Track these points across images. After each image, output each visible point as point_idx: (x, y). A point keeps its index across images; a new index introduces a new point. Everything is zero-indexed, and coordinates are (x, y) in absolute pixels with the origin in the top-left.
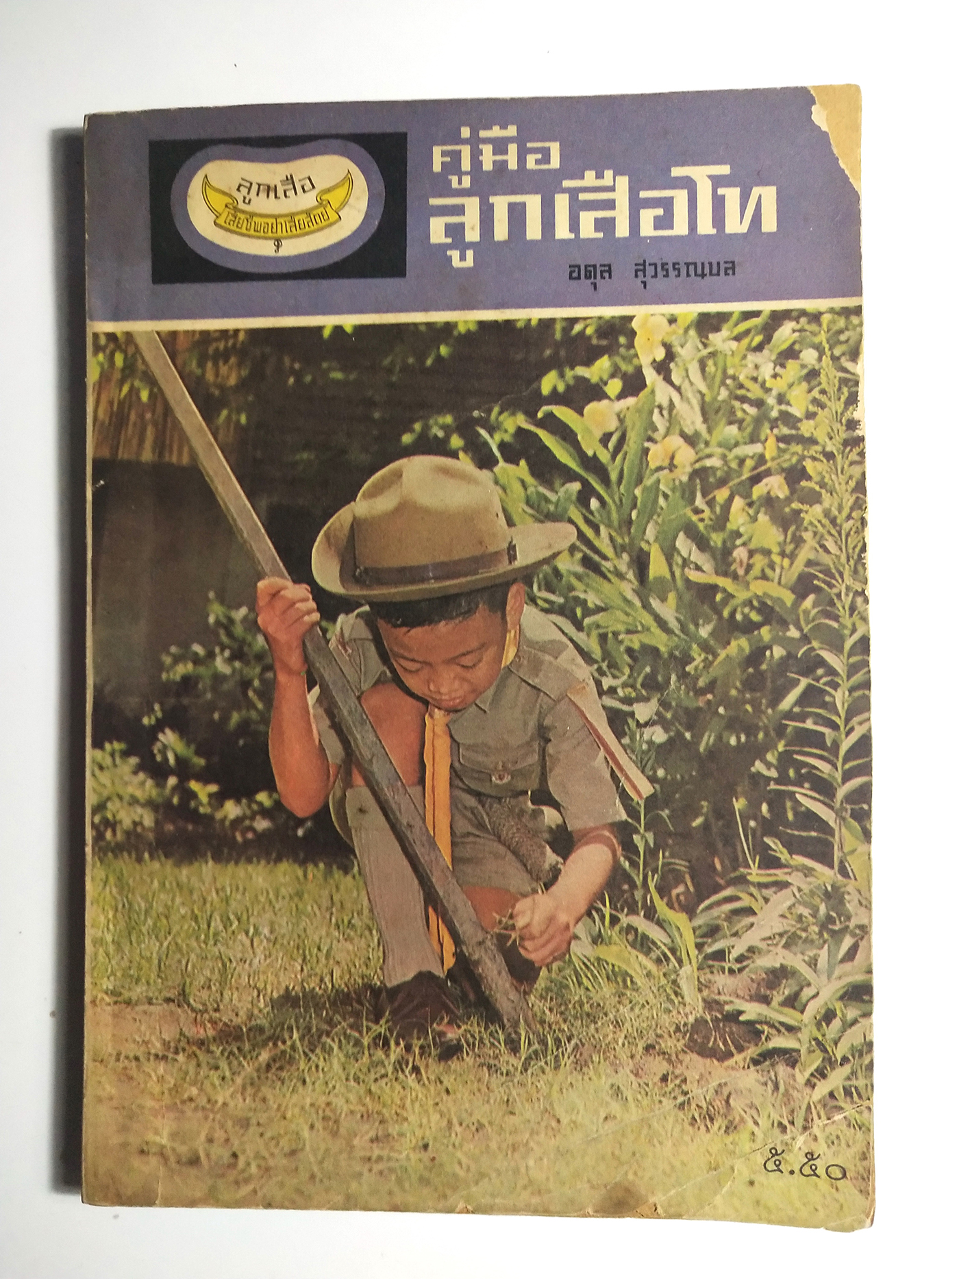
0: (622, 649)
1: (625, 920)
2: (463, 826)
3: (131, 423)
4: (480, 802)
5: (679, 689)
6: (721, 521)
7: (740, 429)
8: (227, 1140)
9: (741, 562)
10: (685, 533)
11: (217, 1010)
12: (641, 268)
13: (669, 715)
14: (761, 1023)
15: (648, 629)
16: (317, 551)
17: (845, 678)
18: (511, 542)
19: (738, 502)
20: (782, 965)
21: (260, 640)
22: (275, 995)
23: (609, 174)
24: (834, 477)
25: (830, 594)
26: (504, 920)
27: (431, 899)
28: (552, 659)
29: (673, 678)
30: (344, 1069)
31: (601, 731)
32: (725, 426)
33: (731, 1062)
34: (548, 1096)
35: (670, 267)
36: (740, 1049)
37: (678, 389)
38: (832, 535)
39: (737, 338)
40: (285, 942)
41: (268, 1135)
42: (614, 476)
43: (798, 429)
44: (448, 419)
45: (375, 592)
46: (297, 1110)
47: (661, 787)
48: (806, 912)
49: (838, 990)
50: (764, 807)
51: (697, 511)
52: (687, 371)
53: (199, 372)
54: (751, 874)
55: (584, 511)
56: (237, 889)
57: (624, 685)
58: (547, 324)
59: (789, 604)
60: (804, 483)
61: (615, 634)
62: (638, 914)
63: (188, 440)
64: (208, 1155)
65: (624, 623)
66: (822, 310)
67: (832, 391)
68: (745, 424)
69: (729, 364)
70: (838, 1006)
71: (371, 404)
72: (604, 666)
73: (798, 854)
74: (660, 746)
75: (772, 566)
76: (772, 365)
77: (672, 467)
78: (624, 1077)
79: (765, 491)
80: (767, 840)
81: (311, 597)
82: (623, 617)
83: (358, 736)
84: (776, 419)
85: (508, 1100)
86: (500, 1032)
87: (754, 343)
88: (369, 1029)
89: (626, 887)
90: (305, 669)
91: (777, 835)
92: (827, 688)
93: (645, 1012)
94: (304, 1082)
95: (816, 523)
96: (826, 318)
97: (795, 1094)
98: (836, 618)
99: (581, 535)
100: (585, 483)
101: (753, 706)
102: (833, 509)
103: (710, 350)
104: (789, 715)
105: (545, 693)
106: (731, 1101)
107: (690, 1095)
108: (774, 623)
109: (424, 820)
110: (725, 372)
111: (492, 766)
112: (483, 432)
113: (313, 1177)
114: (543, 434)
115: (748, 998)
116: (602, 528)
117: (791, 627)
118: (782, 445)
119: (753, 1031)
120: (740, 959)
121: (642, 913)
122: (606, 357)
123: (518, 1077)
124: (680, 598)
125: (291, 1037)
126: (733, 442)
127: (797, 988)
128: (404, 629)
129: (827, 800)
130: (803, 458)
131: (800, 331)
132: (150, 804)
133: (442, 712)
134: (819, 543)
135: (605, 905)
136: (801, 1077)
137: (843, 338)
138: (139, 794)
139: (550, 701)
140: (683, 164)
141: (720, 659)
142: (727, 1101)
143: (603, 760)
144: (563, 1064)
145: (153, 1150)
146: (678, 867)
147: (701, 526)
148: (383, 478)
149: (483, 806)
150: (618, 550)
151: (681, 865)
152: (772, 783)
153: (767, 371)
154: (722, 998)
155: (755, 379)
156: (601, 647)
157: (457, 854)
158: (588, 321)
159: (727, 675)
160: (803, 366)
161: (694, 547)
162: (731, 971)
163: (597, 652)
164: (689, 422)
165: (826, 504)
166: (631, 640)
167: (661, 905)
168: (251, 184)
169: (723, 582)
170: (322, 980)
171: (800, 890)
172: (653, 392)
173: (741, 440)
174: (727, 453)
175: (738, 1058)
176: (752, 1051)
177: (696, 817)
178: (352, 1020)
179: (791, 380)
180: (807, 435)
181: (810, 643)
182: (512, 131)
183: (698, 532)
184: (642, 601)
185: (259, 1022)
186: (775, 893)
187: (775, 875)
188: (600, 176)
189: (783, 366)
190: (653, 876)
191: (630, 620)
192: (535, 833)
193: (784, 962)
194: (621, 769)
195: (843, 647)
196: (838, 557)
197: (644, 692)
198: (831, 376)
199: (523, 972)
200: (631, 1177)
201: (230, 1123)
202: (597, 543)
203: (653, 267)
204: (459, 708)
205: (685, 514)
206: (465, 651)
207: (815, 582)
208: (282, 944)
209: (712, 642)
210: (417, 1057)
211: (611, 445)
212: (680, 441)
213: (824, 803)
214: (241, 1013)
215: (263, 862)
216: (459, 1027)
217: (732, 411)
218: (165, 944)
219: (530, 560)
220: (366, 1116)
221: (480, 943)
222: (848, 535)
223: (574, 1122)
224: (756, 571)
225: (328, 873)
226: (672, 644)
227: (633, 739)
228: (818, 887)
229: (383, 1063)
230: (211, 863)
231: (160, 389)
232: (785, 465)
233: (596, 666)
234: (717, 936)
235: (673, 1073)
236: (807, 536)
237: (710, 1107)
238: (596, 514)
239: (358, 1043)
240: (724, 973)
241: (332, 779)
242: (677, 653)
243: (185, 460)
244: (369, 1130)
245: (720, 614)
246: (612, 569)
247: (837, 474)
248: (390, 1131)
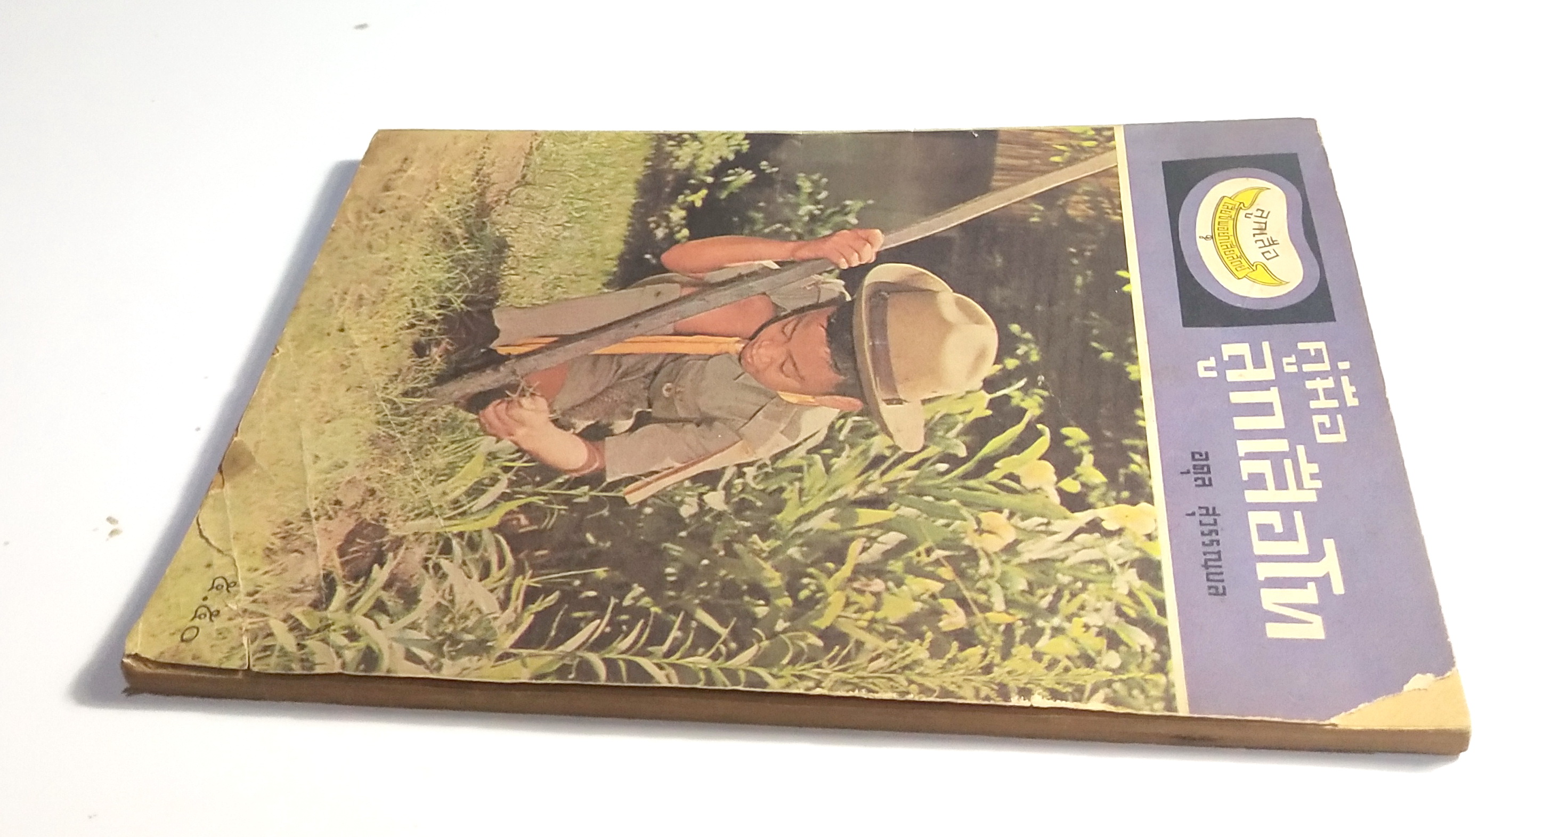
0: (784, 484)
1: (505, 479)
2: (627, 363)
3: (1029, 151)
4: (649, 374)
5: (735, 527)
6: (916, 571)
7: (1023, 591)
8: (396, 208)
9: (867, 585)
10: (904, 541)
11: (507, 203)
12: (1210, 512)
13: (707, 519)
14: (366, 581)
15: (802, 506)
16: (907, 268)
17: (720, 666)
18: (905, 401)
19: (937, 586)
20: (419, 601)
21: (827, 232)
22: (507, 239)
23: (1318, 484)
24: (962, 672)
25: (821, 659)
26: (531, 390)
27: (564, 340)
28: (781, 429)
29: (747, 524)
30: (429, 280)
31: (701, 464)
32: (1026, 578)
33: (335, 555)
34: (353, 415)
35: (1214, 537)
36: (344, 564)
37: (1070, 539)
38: (891, 665)
39: (1131, 594)
40: (552, 246)
41: (390, 232)
42: (971, 483)
43: (1021, 643)
44: (1035, 357)
45: (863, 305)
46: (405, 250)
47: (634, 510)
48: (470, 623)
49: (377, 644)
50: (592, 594)
51: (929, 552)
52: (1093, 547)
53: (1080, 191)
54: (524, 579)
55: (934, 459)
56: (606, 217)
57: (745, 485)
58: (1141, 433)
59: (815, 623)
60: (955, 644)
61: (800, 479)
62: (508, 487)
63: (1013, 185)
64: (388, 196)
65: (812, 487)
66: (1171, 676)
67: (1069, 677)
68: (1028, 596)
69: (1101, 585)
70: (361, 644)
71: (1050, 303)
72: (769, 470)
73: (534, 619)
74: (676, 511)
75: (861, 610)
76: (1100, 624)
77: (980, 531)
78: (350, 472)
79: (949, 610)
80: (557, 593)
81: (863, 263)
82: (818, 486)
83: (726, 292)
84: (1034, 625)
85: (361, 387)
86: (426, 384)
87: (1125, 609)
88: (459, 297)
89: (538, 479)
90: (796, 259)
91: (559, 602)
92: (713, 650)
93: (410, 490)
94: (427, 255)
95: (907, 652)
96: (1161, 679)
97: (283, 606)
98: (793, 662)
99: (909, 455)
100: (964, 461)
101: (705, 587)
102: (922, 668)
103: (1117, 569)
104: (689, 617)
105: (746, 423)
106: (296, 554)
107: (314, 521)
108: (795, 609)
109: (642, 335)
110: (1090, 581)
111: (681, 383)
112: (1022, 383)
113: (345, 258)
114: (1021, 427)
115: (395, 572)
116: (916, 472)
117: (787, 624)
118: (1002, 628)
119: (359, 574)
120: (437, 567)
121: (508, 491)
122: (1104, 479)
123: (379, 395)
124: (833, 533)
125: (469, 248)
126: (1008, 585)
127: (391, 612)
128: (825, 325)
129: (588, 644)
130: (984, 644)
131: (1143, 652)
132: (693, 166)
133: (740, 350)
134: (882, 653)
135: (526, 462)
136: (297, 612)
137: (1136, 692)
138: (703, 159)
139: (739, 426)
140: (1339, 550)
141: (761, 562)
142: (296, 551)
143: (671, 465)
144: (380, 427)
145: (404, 166)
146: (547, 521)
147: (912, 554)
148: (977, 312)
149: (644, 377)
150: (892, 485)
151: (548, 523)
152: (617, 601)
153: (1095, 620)
154: (402, 551)
155: (1082, 607)
156: (788, 468)
157: (601, 358)
158: (1145, 467)
159: (744, 567)
160: (1099, 653)
161: (889, 547)
162: (427, 559)
163: (781, 464)
164: (1031, 547)
165: (929, 663)
166: (792, 491)
167: (513, 505)
168: (1266, 218)
169: (846, 570)
170: (513, 268)
171: (495, 618)
172: (1066, 518)
173: (1009, 592)
174: (995, 579)
175: (337, 561)
176: (338, 573)
177: (596, 537)
178: (471, 286)
179: (1081, 641)
180: (1014, 651)
181: (767, 639)
182: (1352, 402)
183: (905, 551)
184: (833, 502)
185: (489, 228)
186: (498, 598)
187: (517, 599)
188: (1313, 477)
189: (1099, 634)
190: (544, 501)
191: (814, 491)
192: (610, 413)
193: (421, 604)
194: (658, 479)
195: (757, 666)
196: (864, 669)
197: (736, 499)
198: (1086, 678)
199: (477, 402)
200: (255, 471)
201: (409, 209)
202: (900, 467)
203: (1212, 522)
204: (742, 361)
205: (926, 540)
206: (798, 365)
207: (837, 648)
208: (551, 244)
209: (781, 557)
210: (422, 328)
211: (1006, 482)
212: (1010, 539)
213: (584, 643)
214: (499, 218)
215: (627, 233)
216: (440, 356)
217: (1042, 585)
218: (572, 174)
219: (885, 415)
220: (383, 293)
221: (514, 373)
222: (890, 679)
223: (323, 433)
224: (855, 597)
225: (607, 273)
226: (784, 525)
227: (688, 489)
228: (495, 634)
229: (427, 304)
230: (634, 201)
231: (1062, 168)
232: (978, 629)
233: (768, 462)
234: (466, 549)
235: (340, 509)
236: (893, 644)
237: (295, 538)
238: (932, 468)
239: (449, 289)
240: (427, 553)
241: (691, 275)
242: (774, 527)
243: (994, 184)
244: (369, 293)
245: (812, 565)
246: (871, 479)
247: (964, 675)
248: (364, 307)
